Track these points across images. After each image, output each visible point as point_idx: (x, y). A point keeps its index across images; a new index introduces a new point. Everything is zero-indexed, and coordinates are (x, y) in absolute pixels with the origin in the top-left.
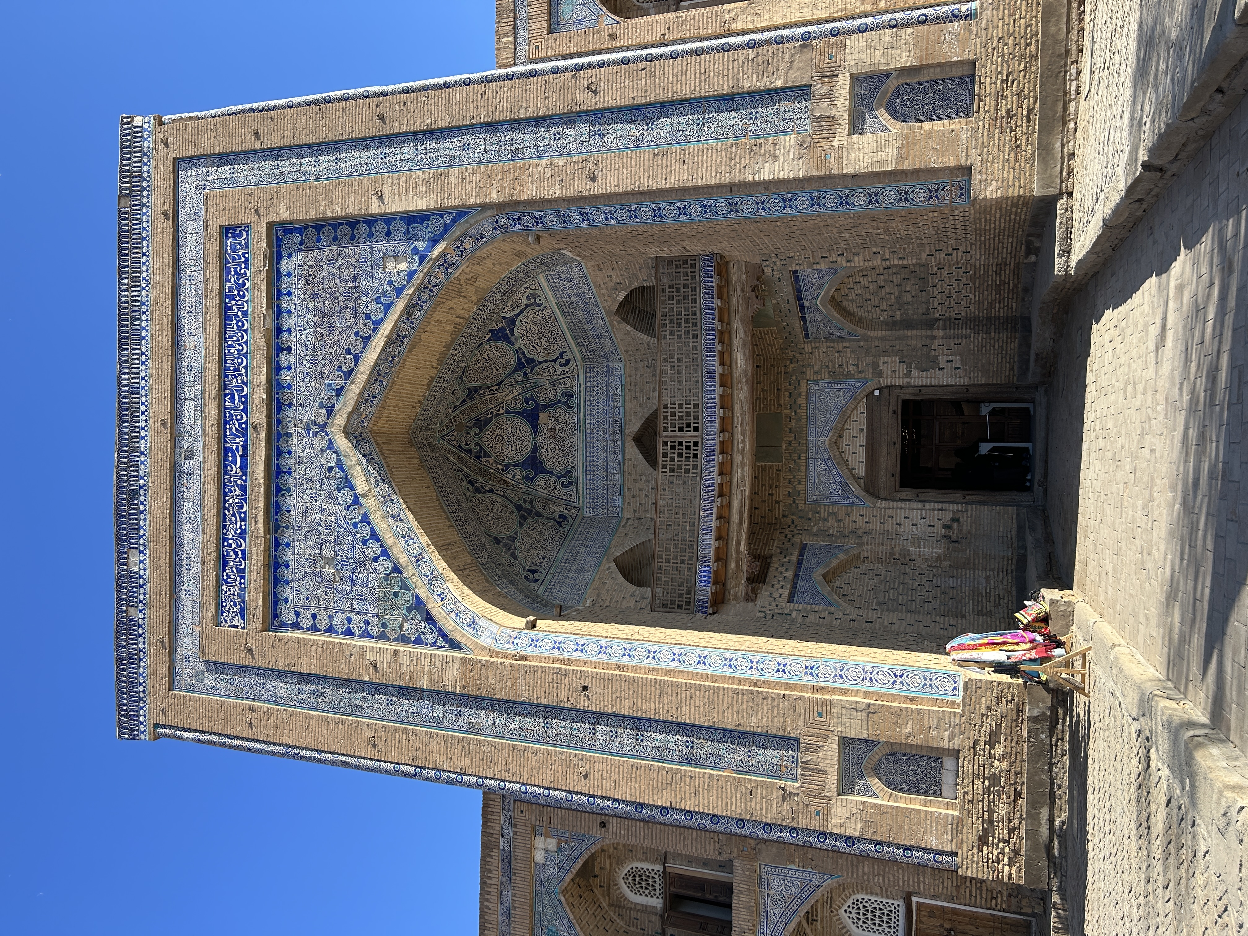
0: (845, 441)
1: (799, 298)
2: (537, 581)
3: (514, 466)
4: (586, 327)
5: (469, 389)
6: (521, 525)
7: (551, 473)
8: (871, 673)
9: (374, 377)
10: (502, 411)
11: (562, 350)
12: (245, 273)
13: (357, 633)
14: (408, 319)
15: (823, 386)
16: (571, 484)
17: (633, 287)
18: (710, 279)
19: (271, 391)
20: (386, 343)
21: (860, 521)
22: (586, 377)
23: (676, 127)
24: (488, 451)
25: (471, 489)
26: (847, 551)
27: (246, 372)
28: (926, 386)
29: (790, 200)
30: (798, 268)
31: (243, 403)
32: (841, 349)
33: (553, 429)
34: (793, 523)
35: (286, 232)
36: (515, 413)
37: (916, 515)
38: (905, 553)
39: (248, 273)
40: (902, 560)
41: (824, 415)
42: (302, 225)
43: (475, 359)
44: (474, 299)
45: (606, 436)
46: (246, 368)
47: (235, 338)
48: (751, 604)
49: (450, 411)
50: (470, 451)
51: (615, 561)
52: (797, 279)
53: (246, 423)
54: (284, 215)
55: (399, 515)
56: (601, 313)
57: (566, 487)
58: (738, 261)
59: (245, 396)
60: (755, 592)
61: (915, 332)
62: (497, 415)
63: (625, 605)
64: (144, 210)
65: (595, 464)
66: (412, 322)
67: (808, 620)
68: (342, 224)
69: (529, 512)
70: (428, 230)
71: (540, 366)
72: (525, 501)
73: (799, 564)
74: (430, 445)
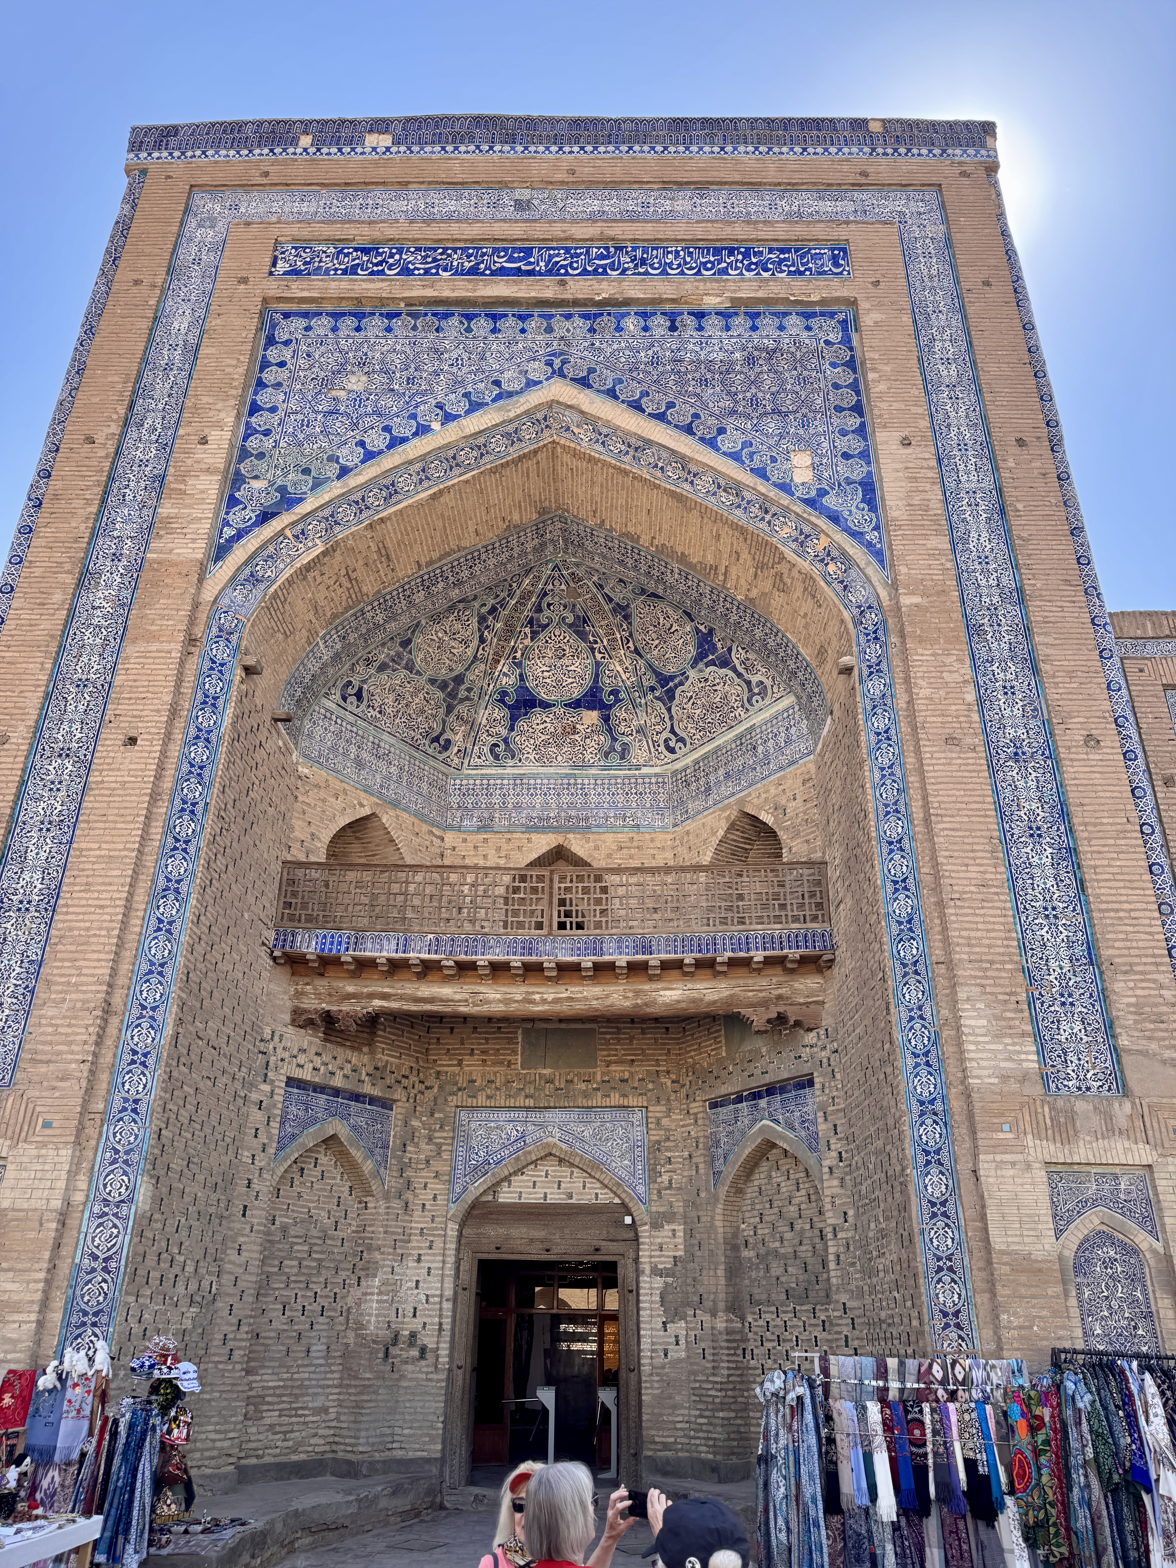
0: (551, 1167)
1: (771, 1090)
2: (344, 699)
3: (521, 675)
4: (721, 772)
5: (628, 606)
6: (432, 681)
7: (512, 729)
8: (115, 1215)
9: (633, 441)
10: (599, 656)
11: (688, 740)
12: (782, 271)
13: (253, 420)
14: (719, 487)
15: (638, 1133)
16: (497, 757)
17: (780, 833)
18: (794, 944)
19: (613, 306)
20: (683, 457)
21: (425, 1196)
22: (650, 776)
23: (1037, 872)
24: (541, 636)
25: (484, 610)
26: (377, 1174)
27: (639, 274)
28: (638, 1301)
29: (928, 1064)
30: (817, 1086)
31: (595, 270)
32: (694, 1160)
33: (575, 731)
34: (427, 1088)
35: (844, 323)
36: (597, 675)
37: (432, 1286)
38: (370, 1269)
39: (784, 275)
40: (360, 1265)
41: (594, 1135)
42: (855, 343)
43: (670, 612)
44: (754, 593)
45: (565, 806)
46: (646, 273)
47: (688, 259)
48: (287, 1018)
49: (595, 578)
50: (539, 610)
51: (373, 814)
52: (800, 1086)
53: (567, 274)
54: (868, 320)
55: (427, 478)
56: (741, 791)
57: (491, 751)
58: (825, 991)
59: (605, 273)
60: (309, 1023)
61: (723, 1281)
62: (593, 650)
63: (297, 824)
64: (867, 150)
65: (525, 791)
66: (715, 494)
67: (254, 1109)
68: (858, 393)
69: (453, 695)
70: (853, 509)
71: (664, 710)
72: (469, 690)
73: (357, 1097)
74: (543, 545)
